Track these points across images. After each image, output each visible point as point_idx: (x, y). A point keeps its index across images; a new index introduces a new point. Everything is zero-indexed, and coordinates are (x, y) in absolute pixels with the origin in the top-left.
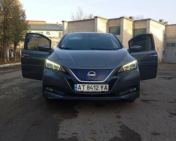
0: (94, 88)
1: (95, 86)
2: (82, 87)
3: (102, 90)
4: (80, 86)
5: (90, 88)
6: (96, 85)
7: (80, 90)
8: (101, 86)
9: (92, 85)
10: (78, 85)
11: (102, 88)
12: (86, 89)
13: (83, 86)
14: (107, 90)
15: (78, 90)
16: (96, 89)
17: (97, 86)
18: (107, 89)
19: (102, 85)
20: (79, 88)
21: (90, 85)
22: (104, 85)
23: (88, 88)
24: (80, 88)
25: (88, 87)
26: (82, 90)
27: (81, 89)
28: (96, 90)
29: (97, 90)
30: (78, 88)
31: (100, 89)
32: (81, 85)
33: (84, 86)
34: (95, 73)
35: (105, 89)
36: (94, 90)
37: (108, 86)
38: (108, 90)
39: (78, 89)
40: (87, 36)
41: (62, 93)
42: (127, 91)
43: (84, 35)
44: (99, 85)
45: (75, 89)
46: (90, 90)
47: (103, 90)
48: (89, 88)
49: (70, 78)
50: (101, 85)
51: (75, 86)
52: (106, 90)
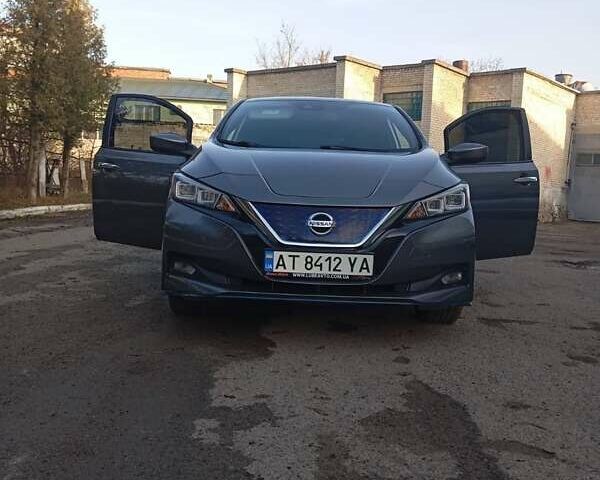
0: (326, 265)
1: (329, 258)
2: (288, 261)
3: (352, 270)
4: (281, 257)
5: (315, 265)
6: (333, 256)
7: (281, 269)
8: (350, 259)
9: (320, 255)
10: (277, 254)
11: (352, 265)
12: (300, 269)
13: (292, 258)
14: (368, 271)
15: (275, 270)
16: (332, 268)
17: (338, 260)
18: (367, 268)
19: (353, 257)
20: (278, 265)
21: (315, 256)
22: (360, 258)
23: (309, 266)
24: (284, 265)
25: (307, 263)
26: (289, 269)
27: (285, 268)
28: (332, 272)
29: (336, 273)
30: (275, 265)
31: (345, 270)
32: (285, 254)
33: (294, 256)
34: (331, 218)
35: (362, 268)
36: (325, 271)
37: (370, 259)
38: (371, 274)
39: (277, 268)
40: (308, 107)
41: (226, 281)
42: (433, 280)
43: (300, 105)
44: (344, 257)
45: (268, 267)
46: (315, 271)
47: (356, 272)
48: (311, 263)
49: (252, 231)
50: (349, 256)
51: (268, 256)
52: (364, 273)
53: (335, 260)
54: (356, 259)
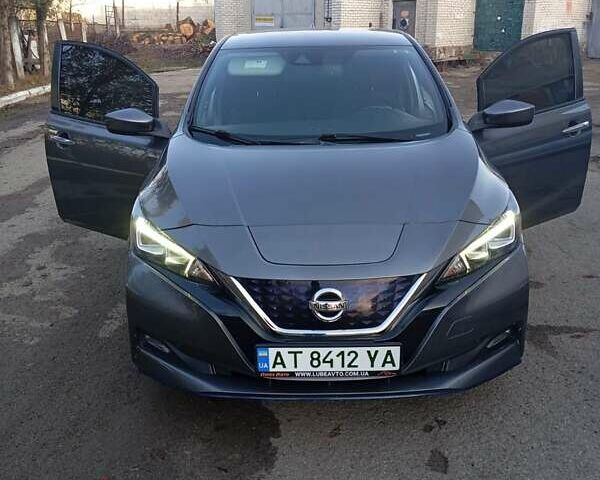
0: (337, 361)
1: (342, 353)
2: (288, 359)
3: (372, 366)
4: (279, 354)
5: (324, 361)
6: (347, 350)
7: (280, 368)
8: (369, 352)
9: (330, 349)
10: (273, 352)
11: (372, 360)
13: (293, 355)
14: (394, 365)
15: (271, 370)
16: (346, 364)
17: (353, 354)
18: (392, 362)
19: (373, 350)
20: (275, 363)
21: (323, 351)
22: (383, 351)
23: (316, 363)
24: (282, 363)
25: (313, 359)
26: (290, 368)
27: (284, 367)
28: (346, 369)
29: (351, 369)
30: (271, 365)
31: (363, 364)
32: (284, 351)
33: (295, 353)
35: (385, 362)
36: (337, 367)
37: (396, 351)
38: (397, 368)
39: (274, 367)
44: (362, 351)
45: (261, 366)
46: (324, 367)
47: (378, 367)
48: (318, 359)
50: (369, 349)
51: (261, 353)
52: (389, 367)
53: (349, 355)
54: (376, 352)
